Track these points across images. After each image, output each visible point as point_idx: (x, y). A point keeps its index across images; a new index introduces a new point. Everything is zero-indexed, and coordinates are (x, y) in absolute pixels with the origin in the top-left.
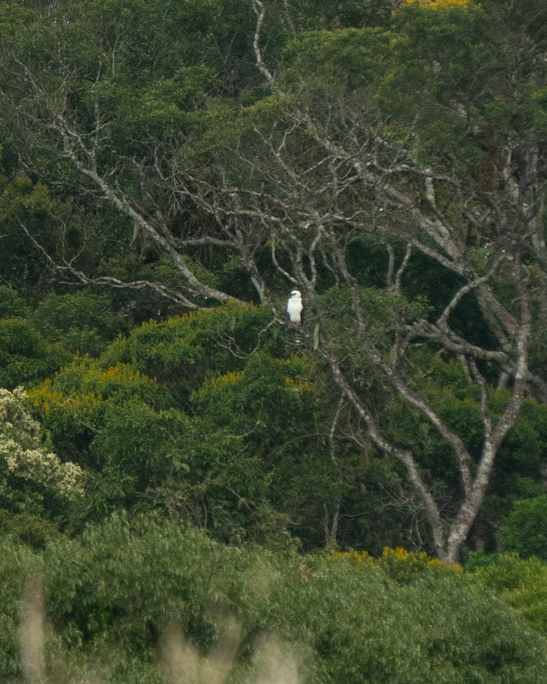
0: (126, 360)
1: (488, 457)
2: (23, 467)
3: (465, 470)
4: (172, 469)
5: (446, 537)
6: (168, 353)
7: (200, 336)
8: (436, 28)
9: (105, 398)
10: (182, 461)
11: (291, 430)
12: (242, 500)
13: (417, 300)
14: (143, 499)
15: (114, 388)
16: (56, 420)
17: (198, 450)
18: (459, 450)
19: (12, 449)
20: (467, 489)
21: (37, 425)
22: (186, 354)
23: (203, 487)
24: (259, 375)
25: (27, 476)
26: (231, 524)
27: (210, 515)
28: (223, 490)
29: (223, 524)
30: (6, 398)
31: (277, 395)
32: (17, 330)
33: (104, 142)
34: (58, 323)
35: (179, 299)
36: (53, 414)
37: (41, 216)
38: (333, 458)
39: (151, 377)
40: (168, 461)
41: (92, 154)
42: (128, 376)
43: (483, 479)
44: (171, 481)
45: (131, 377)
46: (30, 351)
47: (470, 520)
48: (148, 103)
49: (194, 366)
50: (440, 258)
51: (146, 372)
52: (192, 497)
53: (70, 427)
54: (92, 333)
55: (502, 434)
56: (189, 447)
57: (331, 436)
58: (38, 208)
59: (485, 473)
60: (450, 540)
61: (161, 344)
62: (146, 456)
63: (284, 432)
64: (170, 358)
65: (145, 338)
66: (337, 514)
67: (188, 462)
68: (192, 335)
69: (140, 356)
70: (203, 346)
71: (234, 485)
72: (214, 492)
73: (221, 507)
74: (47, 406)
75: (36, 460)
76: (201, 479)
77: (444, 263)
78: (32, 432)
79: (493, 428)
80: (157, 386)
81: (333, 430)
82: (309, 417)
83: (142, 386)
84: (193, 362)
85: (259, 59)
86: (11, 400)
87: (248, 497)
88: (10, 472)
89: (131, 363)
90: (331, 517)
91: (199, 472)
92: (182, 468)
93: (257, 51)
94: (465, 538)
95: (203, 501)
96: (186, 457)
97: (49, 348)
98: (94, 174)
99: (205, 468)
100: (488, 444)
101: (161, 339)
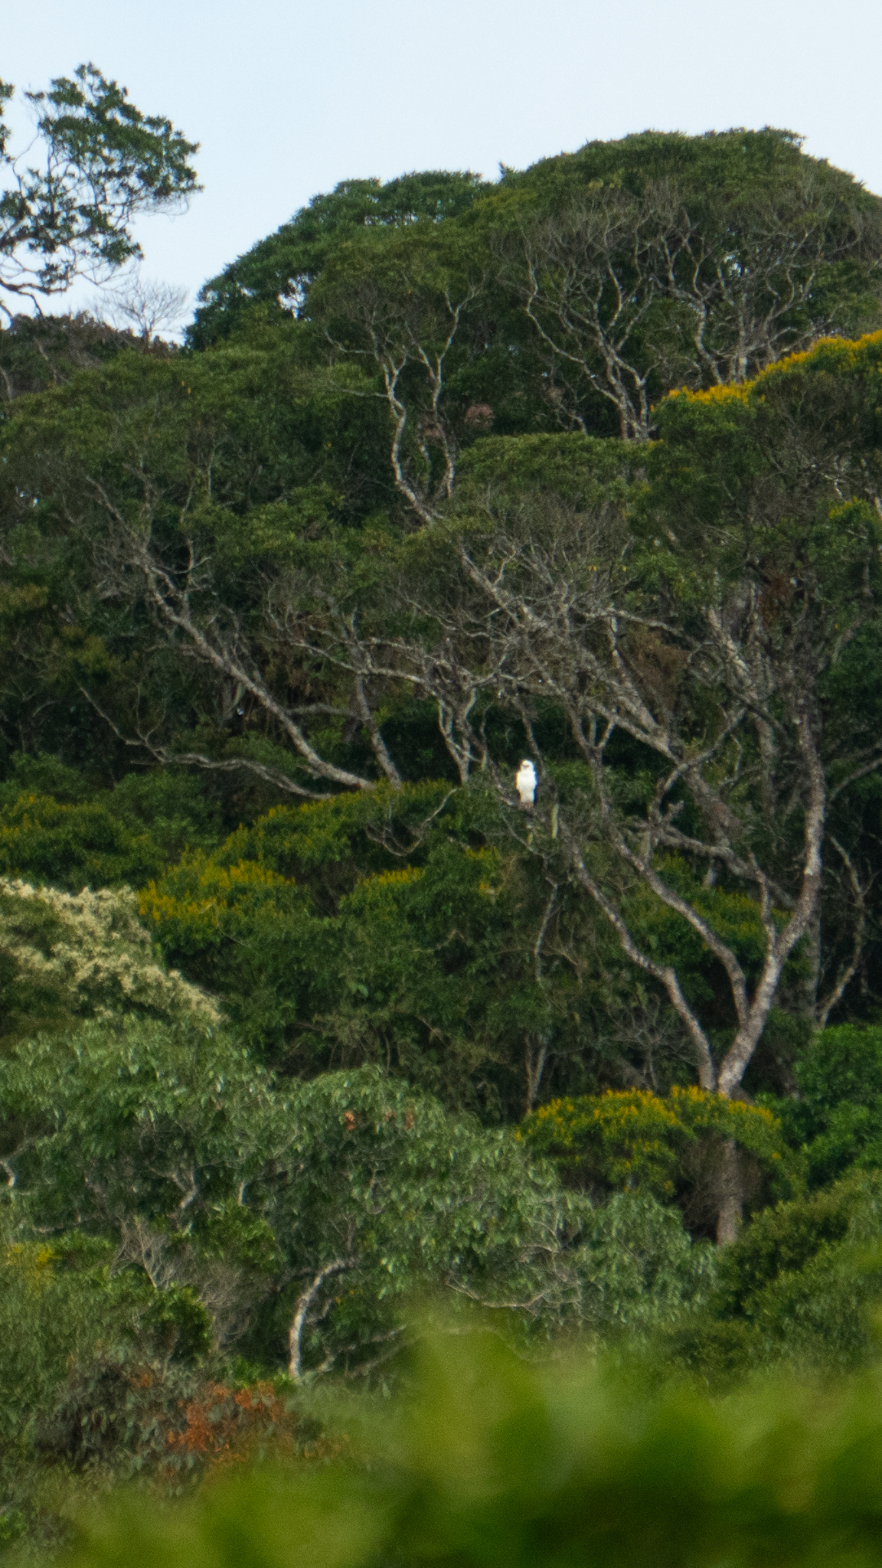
0: (250, 856)
1: (771, 975)
2: (142, 989)
3: (739, 992)
4: (346, 992)
5: (717, 1075)
6: (307, 848)
7: (344, 825)
8: (708, 427)
9: (231, 904)
10: (359, 981)
11: (486, 943)
12: (435, 1031)
13: (639, 778)
14: (309, 1030)
15: (243, 890)
16: (170, 932)
17: (378, 967)
18: (729, 967)
19: (127, 967)
20: (742, 1016)
21: (147, 935)
22: (329, 847)
23: (384, 1014)
24: (445, 873)
25: (148, 999)
26: (422, 1061)
27: (394, 1051)
28: (412, 1018)
29: (412, 1063)
30: (110, 902)
31: (469, 899)
32: (95, 819)
33: (205, 581)
34: (140, 811)
35: (283, 782)
36: (164, 924)
37: (102, 677)
38: (539, 979)
39: (287, 877)
40: (341, 982)
41: (184, 597)
42: (258, 876)
43: (763, 1003)
44: (345, 1008)
45: (261, 877)
46: (110, 846)
47: (746, 1056)
48: (260, 533)
49: (340, 863)
50: (633, 730)
51: (279, 870)
52: (370, 1027)
53: (188, 941)
54: (184, 823)
55: (789, 945)
56: (367, 964)
57: (536, 951)
58: (98, 666)
59: (767, 996)
60: (722, 1081)
61: (296, 836)
62: (311, 975)
63: (477, 946)
64: (309, 854)
65: (273, 829)
66: (543, 1051)
67: (366, 983)
68: (335, 824)
69: (269, 852)
70: (349, 838)
71: (424, 1012)
72: (399, 1019)
73: (408, 1040)
74: (157, 915)
75: (156, 980)
76: (384, 1004)
77: (638, 736)
78: (143, 943)
79: (777, 939)
80: (296, 889)
81: (539, 943)
82: (506, 926)
83: (278, 889)
84: (338, 858)
85: (399, 476)
86: (117, 904)
87: (442, 1027)
88: (126, 995)
89: (257, 860)
90: (536, 1054)
91: (379, 996)
92: (358, 991)
93: (397, 466)
94: (740, 1078)
95: (384, 1033)
96: (363, 976)
97: (134, 843)
98: (185, 621)
99: (387, 991)
100: (771, 958)
101: (295, 830)
